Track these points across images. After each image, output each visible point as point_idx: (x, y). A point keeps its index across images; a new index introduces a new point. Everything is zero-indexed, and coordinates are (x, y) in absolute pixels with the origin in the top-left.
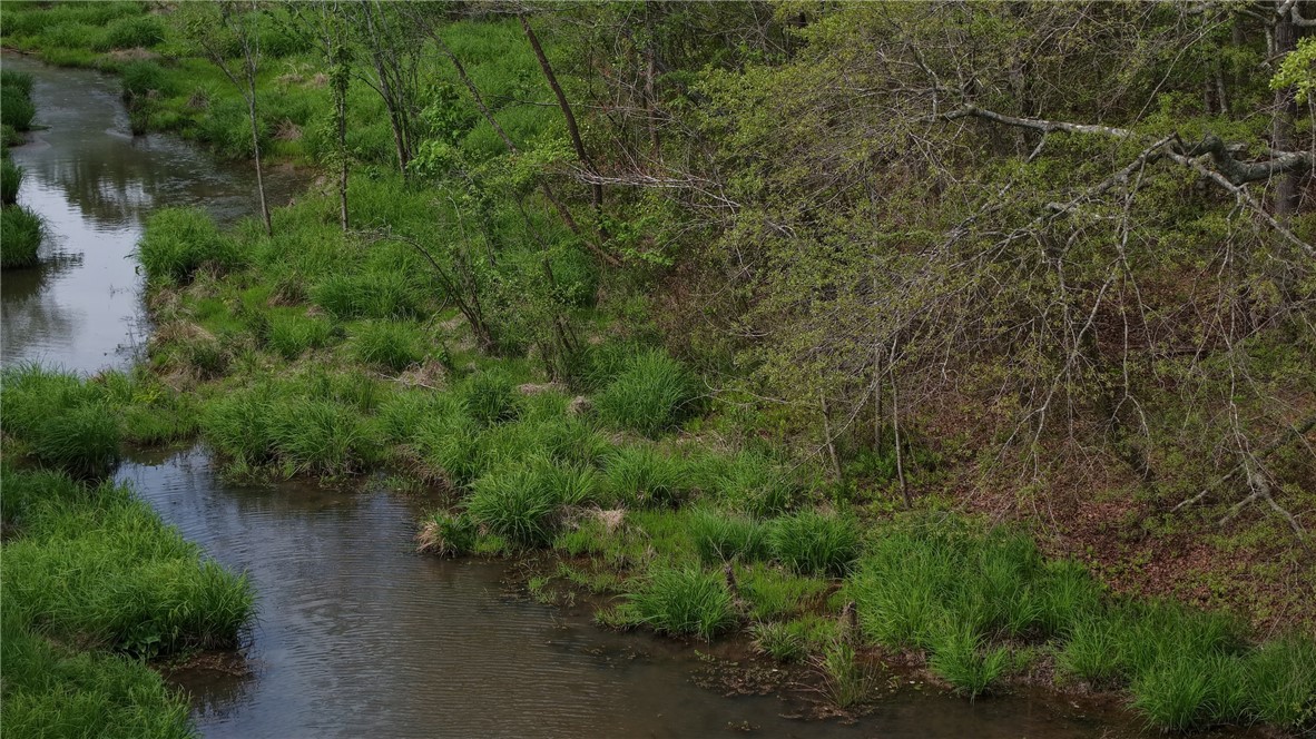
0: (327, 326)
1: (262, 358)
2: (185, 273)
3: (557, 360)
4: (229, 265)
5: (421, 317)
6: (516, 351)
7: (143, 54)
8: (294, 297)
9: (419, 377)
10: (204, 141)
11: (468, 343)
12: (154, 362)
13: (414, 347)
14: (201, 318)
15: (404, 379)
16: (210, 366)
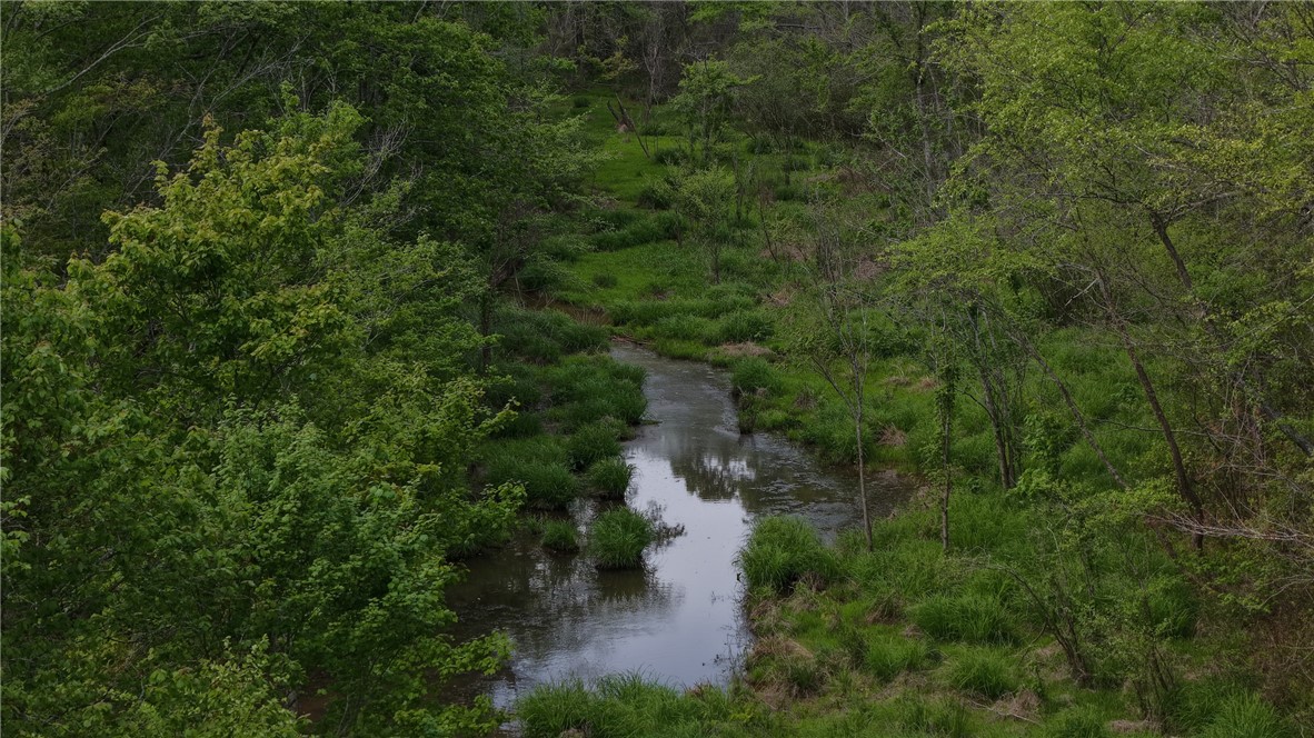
0: (923, 649)
1: (856, 678)
2: (786, 583)
3: (1151, 697)
4: (829, 577)
5: (1017, 643)
6: (1110, 684)
7: (752, 348)
8: (890, 615)
9: (1012, 707)
10: (809, 443)
11: (1063, 673)
12: (753, 674)
13: (1009, 673)
14: (796, 632)
15: (997, 708)
16: (804, 684)
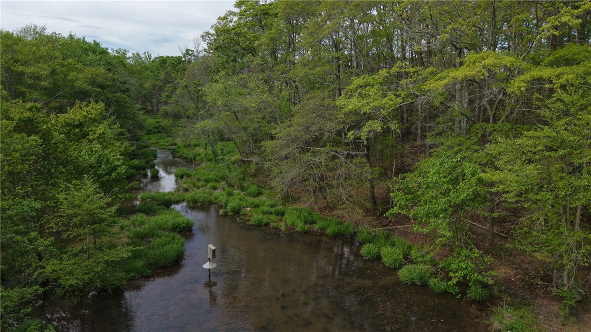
0: (204, 184)
1: (194, 189)
2: (182, 177)
3: (239, 187)
4: (189, 176)
5: (219, 182)
6: (233, 186)
7: (174, 147)
8: (199, 180)
9: (219, 190)
10: (184, 159)
11: (226, 186)
12: (177, 190)
13: (218, 186)
14: (185, 183)
15: (216, 191)
16: (186, 190)
